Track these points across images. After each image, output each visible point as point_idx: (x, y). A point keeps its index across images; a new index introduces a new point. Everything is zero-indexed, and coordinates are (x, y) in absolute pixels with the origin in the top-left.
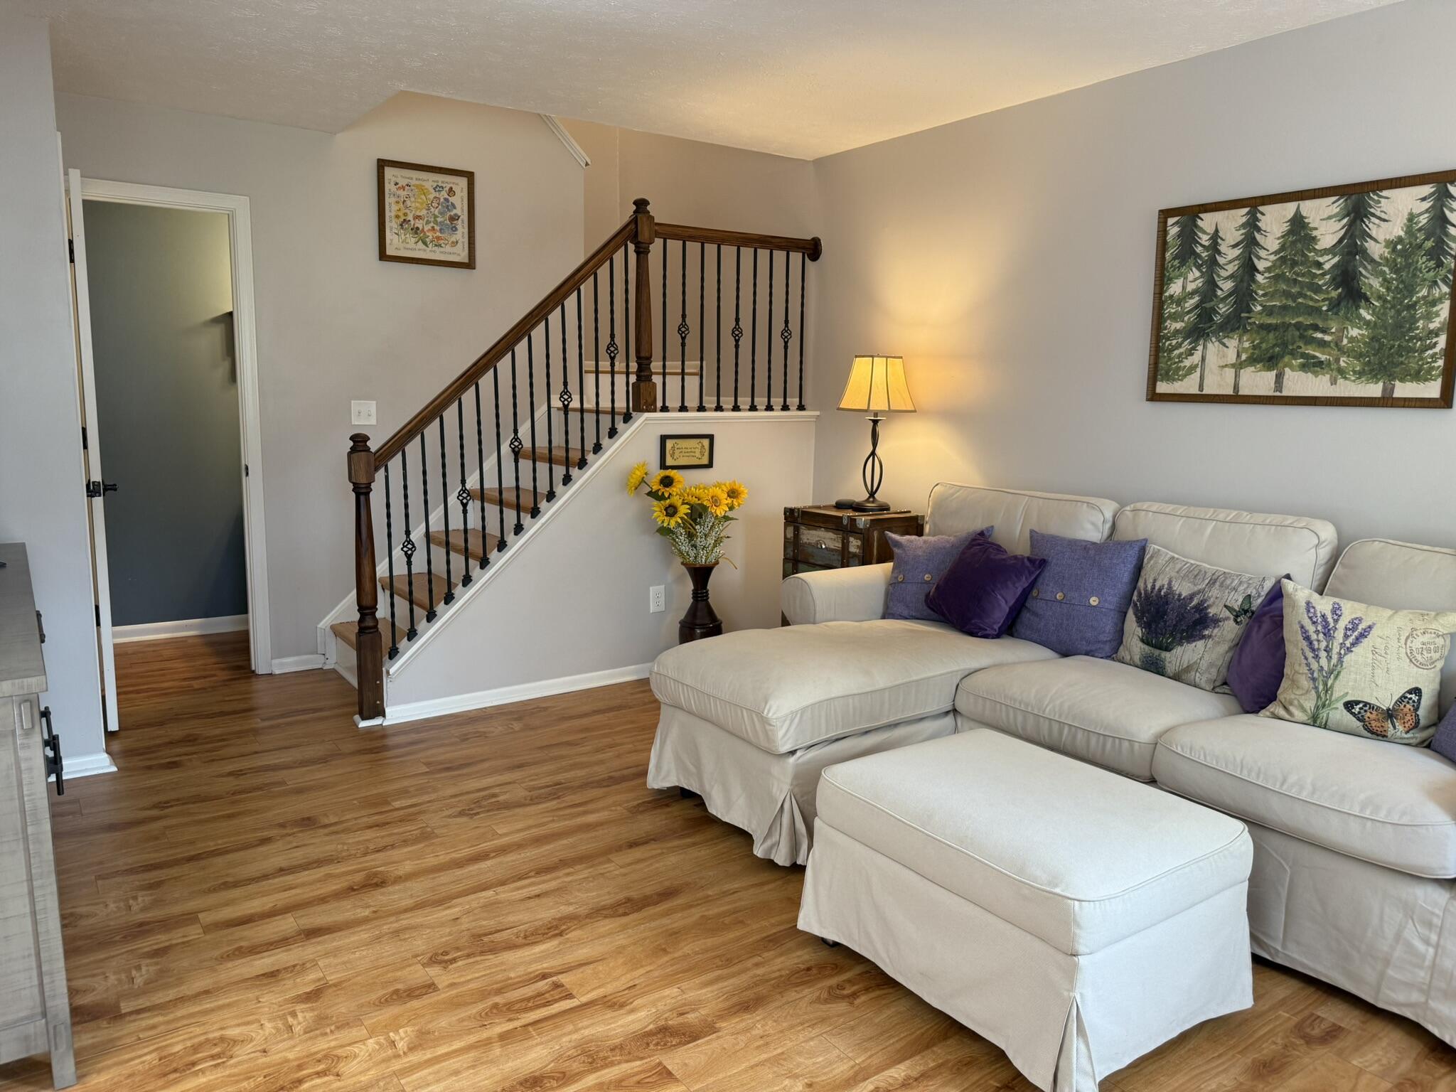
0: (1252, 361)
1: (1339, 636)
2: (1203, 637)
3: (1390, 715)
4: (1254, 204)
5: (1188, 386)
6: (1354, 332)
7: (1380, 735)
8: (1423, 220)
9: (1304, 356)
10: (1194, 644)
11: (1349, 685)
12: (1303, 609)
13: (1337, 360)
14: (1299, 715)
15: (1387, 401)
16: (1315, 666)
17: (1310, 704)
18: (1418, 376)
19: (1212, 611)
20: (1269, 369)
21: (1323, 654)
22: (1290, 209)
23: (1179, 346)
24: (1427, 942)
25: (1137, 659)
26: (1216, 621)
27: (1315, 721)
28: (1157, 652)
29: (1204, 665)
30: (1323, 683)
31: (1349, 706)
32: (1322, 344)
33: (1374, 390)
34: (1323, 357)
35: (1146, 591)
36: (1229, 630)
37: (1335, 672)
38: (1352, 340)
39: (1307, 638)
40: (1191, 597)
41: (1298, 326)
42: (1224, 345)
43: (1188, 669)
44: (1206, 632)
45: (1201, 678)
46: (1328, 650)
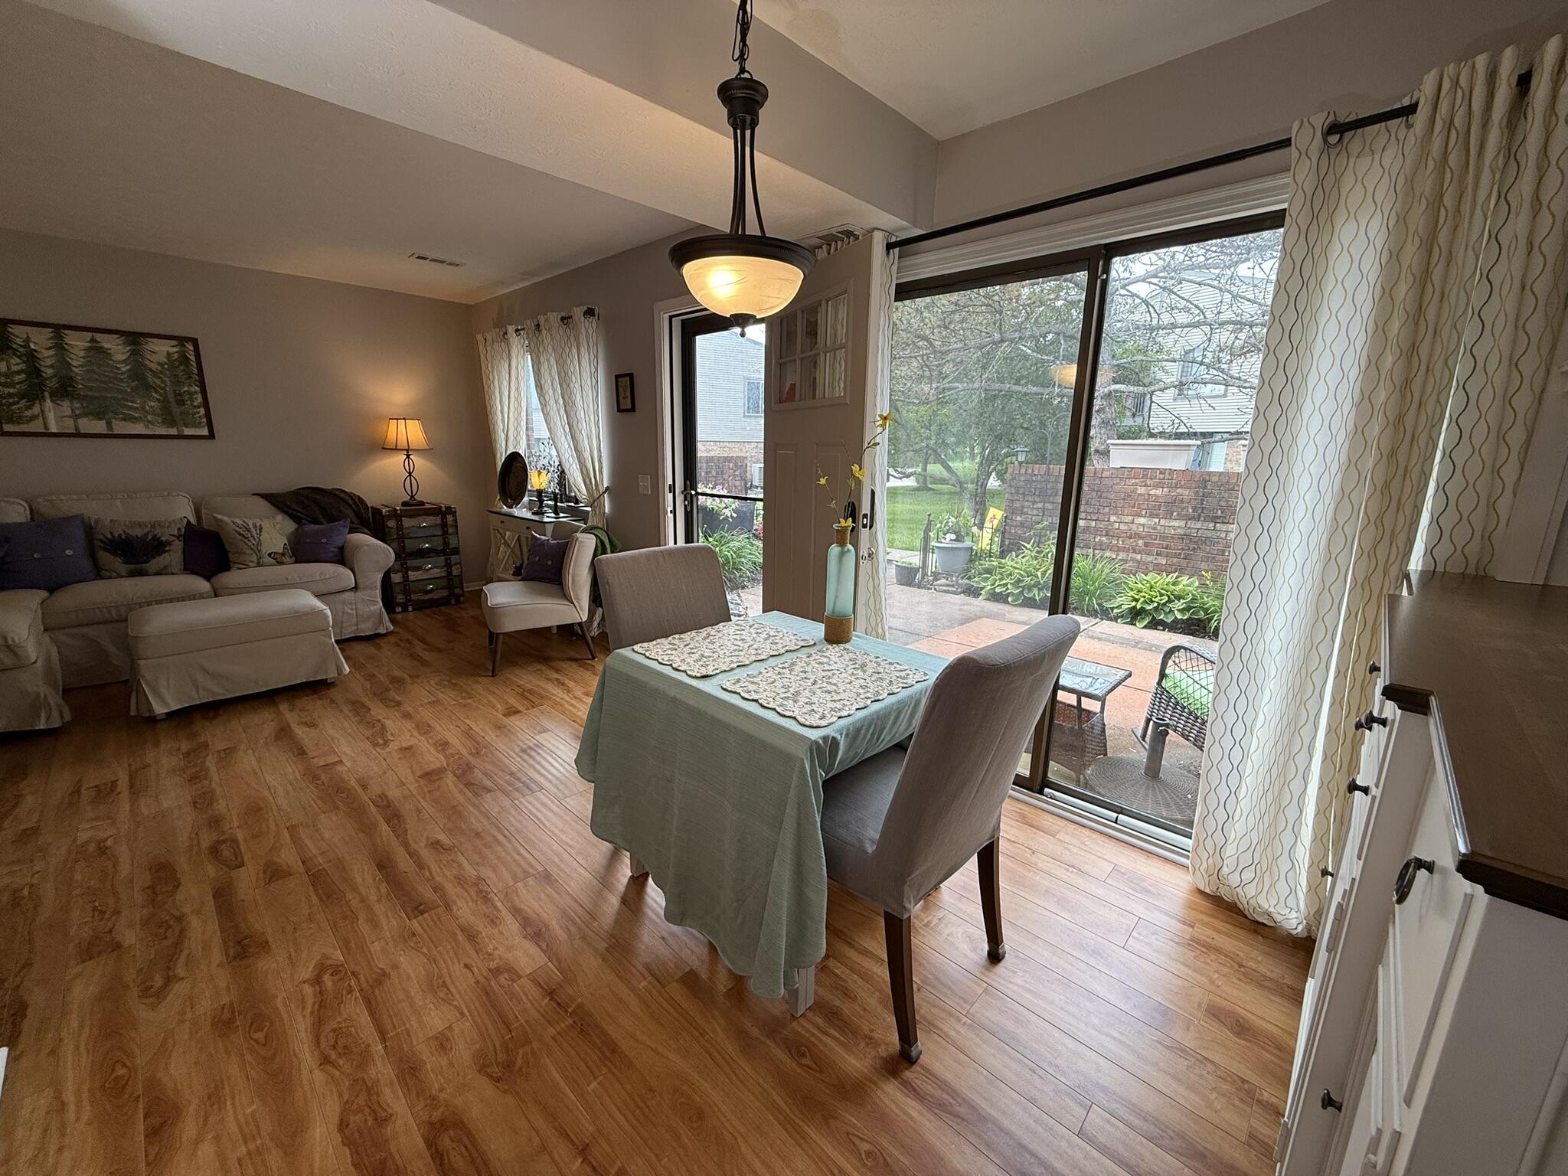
0: (85, 415)
1: (253, 530)
2: (167, 551)
3: (283, 554)
4: (58, 329)
5: (36, 426)
6: (153, 404)
7: (281, 563)
8: (176, 356)
9: (123, 414)
10: (162, 557)
11: (267, 548)
12: (232, 524)
13: (146, 417)
14: (251, 565)
15: (181, 437)
16: (250, 544)
17: (255, 559)
18: (198, 425)
19: (164, 539)
20: (101, 419)
21: (251, 539)
22: (89, 335)
23: (15, 403)
24: (352, 609)
25: (124, 573)
26: (169, 543)
27: (259, 565)
28: (139, 566)
29: (174, 563)
30: (257, 549)
31: (269, 555)
32: (135, 409)
33: (173, 431)
34: (136, 415)
35: (109, 539)
36: (178, 546)
37: (259, 543)
38: (151, 407)
39: (241, 534)
40: (146, 535)
41: (114, 398)
42: (58, 404)
43: (165, 567)
44: (167, 549)
45: (176, 570)
46: (252, 536)
